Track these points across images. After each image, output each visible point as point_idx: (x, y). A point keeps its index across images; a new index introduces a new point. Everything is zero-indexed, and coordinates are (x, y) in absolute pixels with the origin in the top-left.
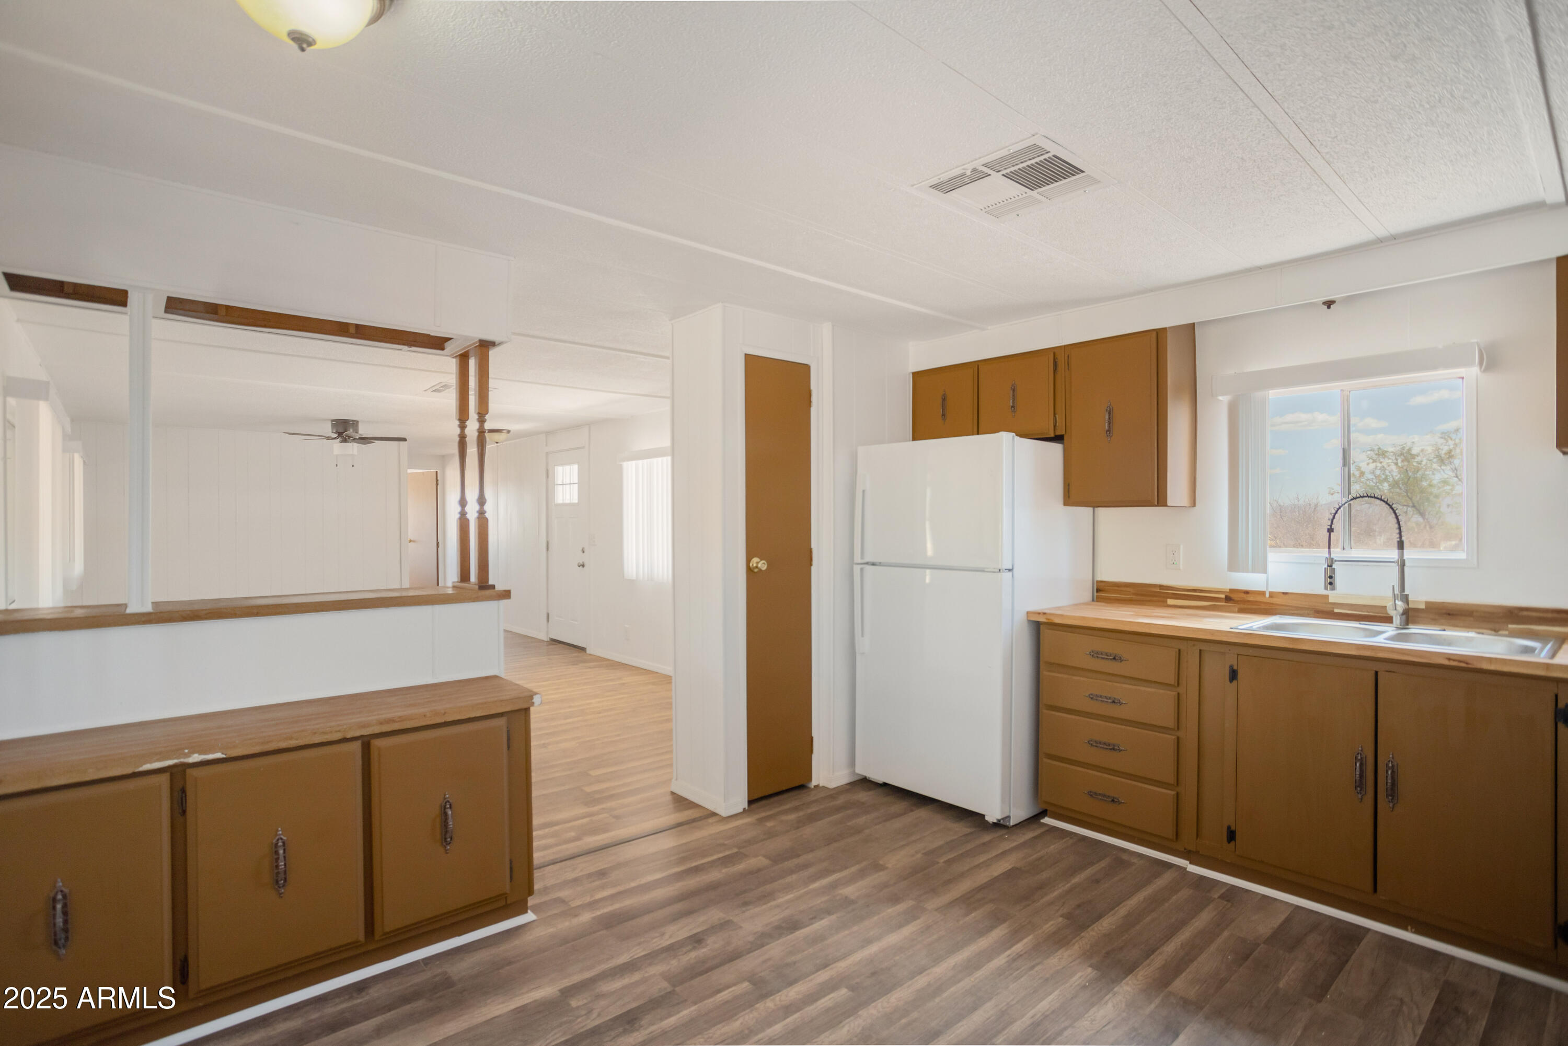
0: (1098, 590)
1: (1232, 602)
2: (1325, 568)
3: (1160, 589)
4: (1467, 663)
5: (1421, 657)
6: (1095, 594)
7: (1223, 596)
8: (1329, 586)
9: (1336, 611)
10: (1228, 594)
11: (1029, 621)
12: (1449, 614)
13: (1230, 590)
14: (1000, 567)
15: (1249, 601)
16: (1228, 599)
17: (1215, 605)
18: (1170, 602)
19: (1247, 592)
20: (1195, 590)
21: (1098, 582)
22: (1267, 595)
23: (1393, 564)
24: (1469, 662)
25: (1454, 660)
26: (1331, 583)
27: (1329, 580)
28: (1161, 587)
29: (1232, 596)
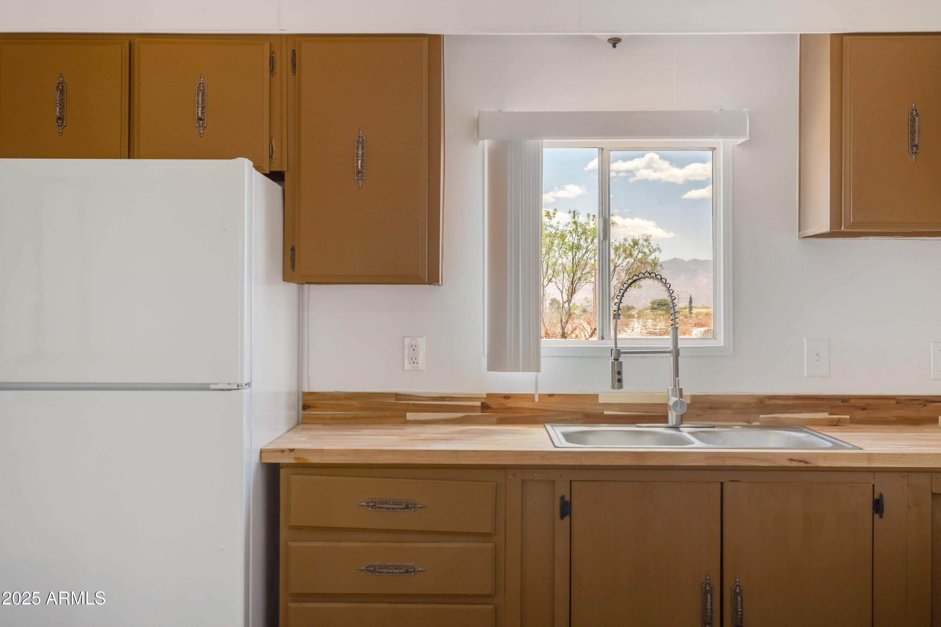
0: (305, 407)
1: (490, 410)
2: (612, 362)
3: (396, 400)
4: (806, 463)
5: (766, 460)
6: (301, 412)
7: (478, 404)
8: (617, 383)
9: (606, 413)
10: (484, 401)
11: (262, 464)
12: (711, 408)
13: (488, 395)
14: (239, 382)
15: (510, 408)
16: (485, 407)
17: (468, 416)
18: (410, 416)
19: (507, 397)
20: (443, 398)
21: (305, 394)
22: (537, 399)
23: (669, 355)
24: (808, 460)
25: (795, 460)
26: (620, 381)
27: (617, 377)
28: (397, 396)
29: (493, 404)
